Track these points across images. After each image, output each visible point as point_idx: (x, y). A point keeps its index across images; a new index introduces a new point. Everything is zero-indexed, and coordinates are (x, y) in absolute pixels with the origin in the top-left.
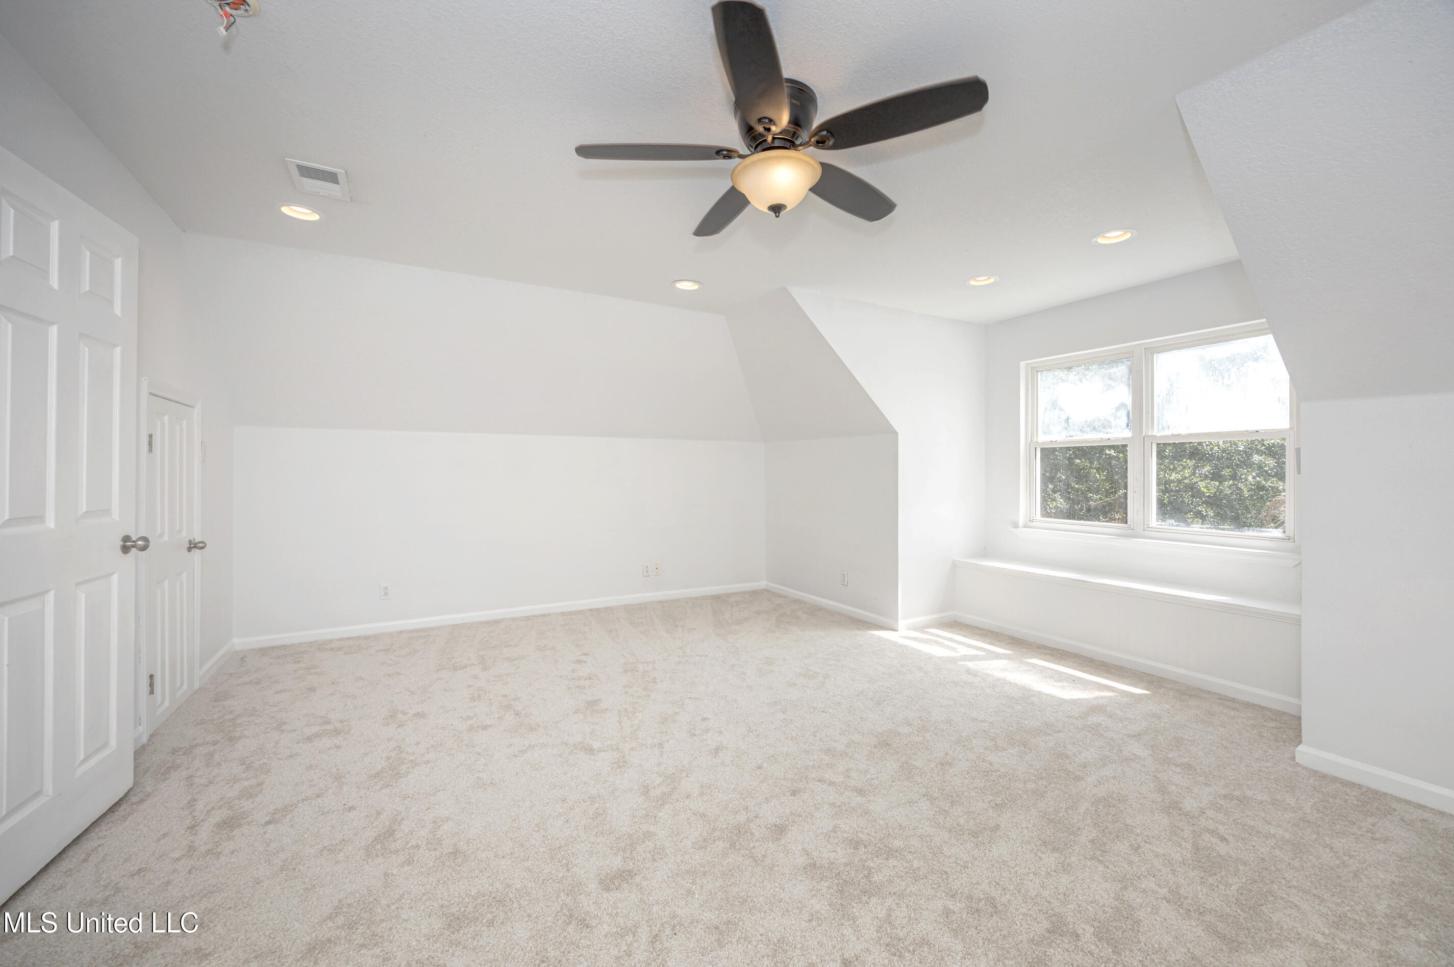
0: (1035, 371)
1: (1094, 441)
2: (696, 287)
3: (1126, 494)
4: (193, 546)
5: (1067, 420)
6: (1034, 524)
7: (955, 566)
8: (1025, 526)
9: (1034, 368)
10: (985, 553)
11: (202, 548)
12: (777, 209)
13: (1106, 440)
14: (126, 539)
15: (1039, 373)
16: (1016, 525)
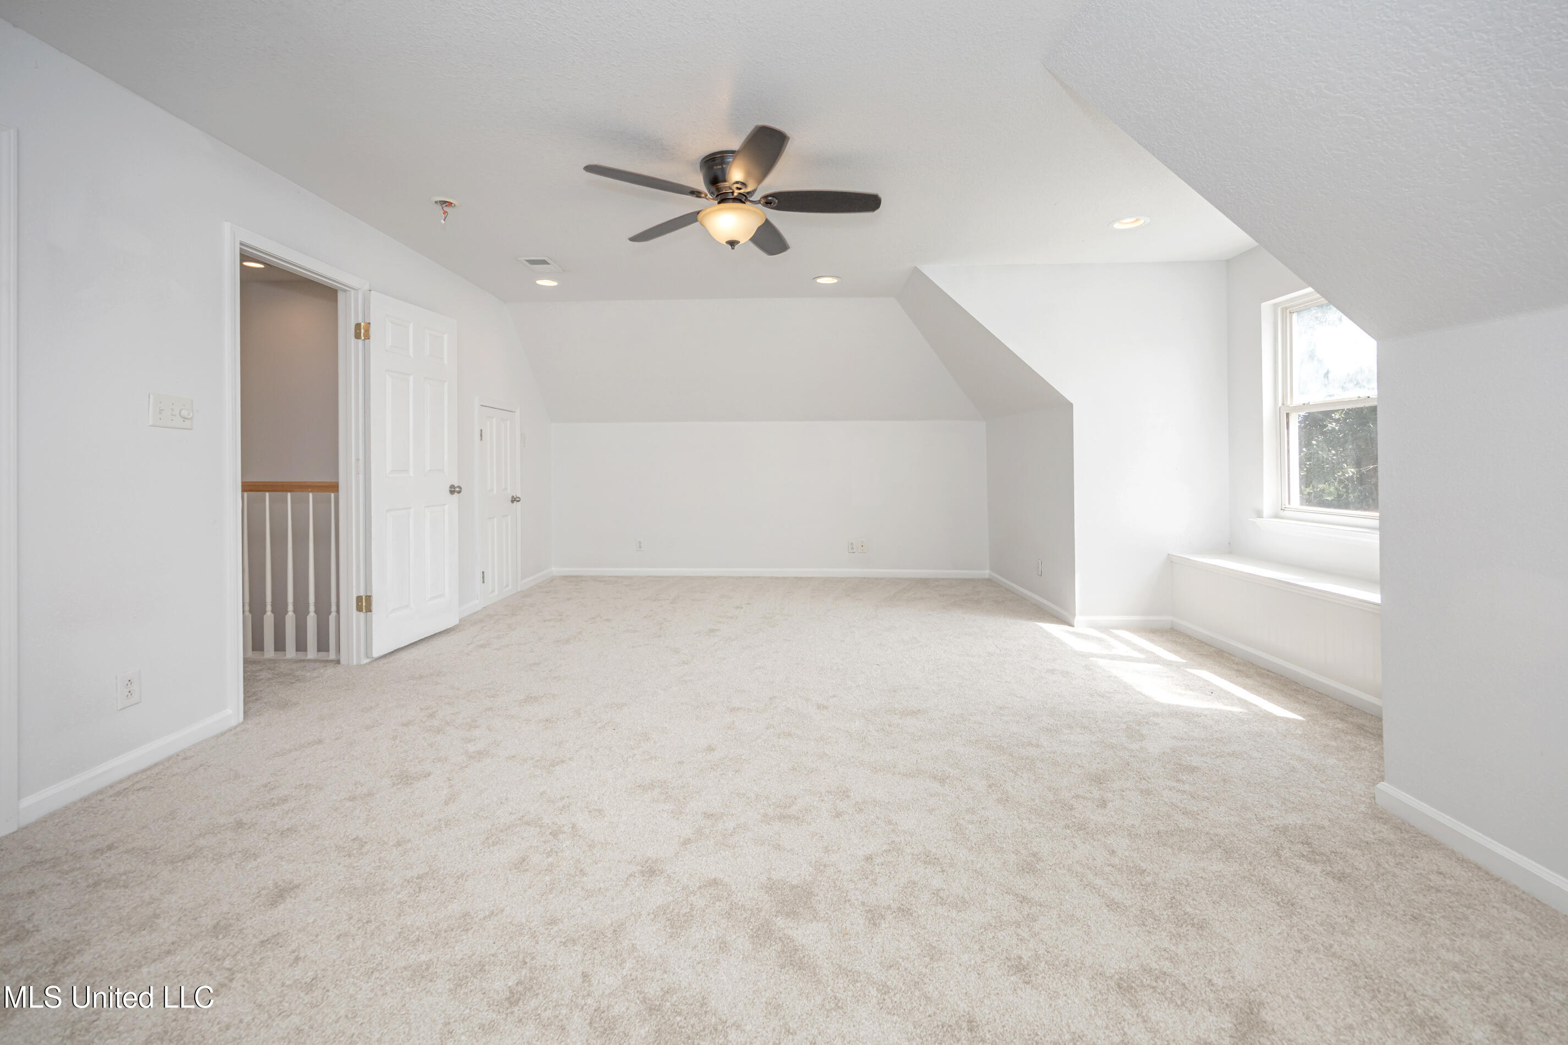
0: (1287, 312)
1: (1350, 402)
2: (835, 281)
3: (1375, 470)
4: (514, 500)
5: (1326, 375)
6: (1286, 513)
7: (1171, 561)
8: (1276, 516)
9: (1286, 308)
10: (1231, 548)
11: (519, 501)
12: (732, 243)
13: (1365, 399)
14: (452, 486)
15: (1295, 315)
16: (1259, 514)
